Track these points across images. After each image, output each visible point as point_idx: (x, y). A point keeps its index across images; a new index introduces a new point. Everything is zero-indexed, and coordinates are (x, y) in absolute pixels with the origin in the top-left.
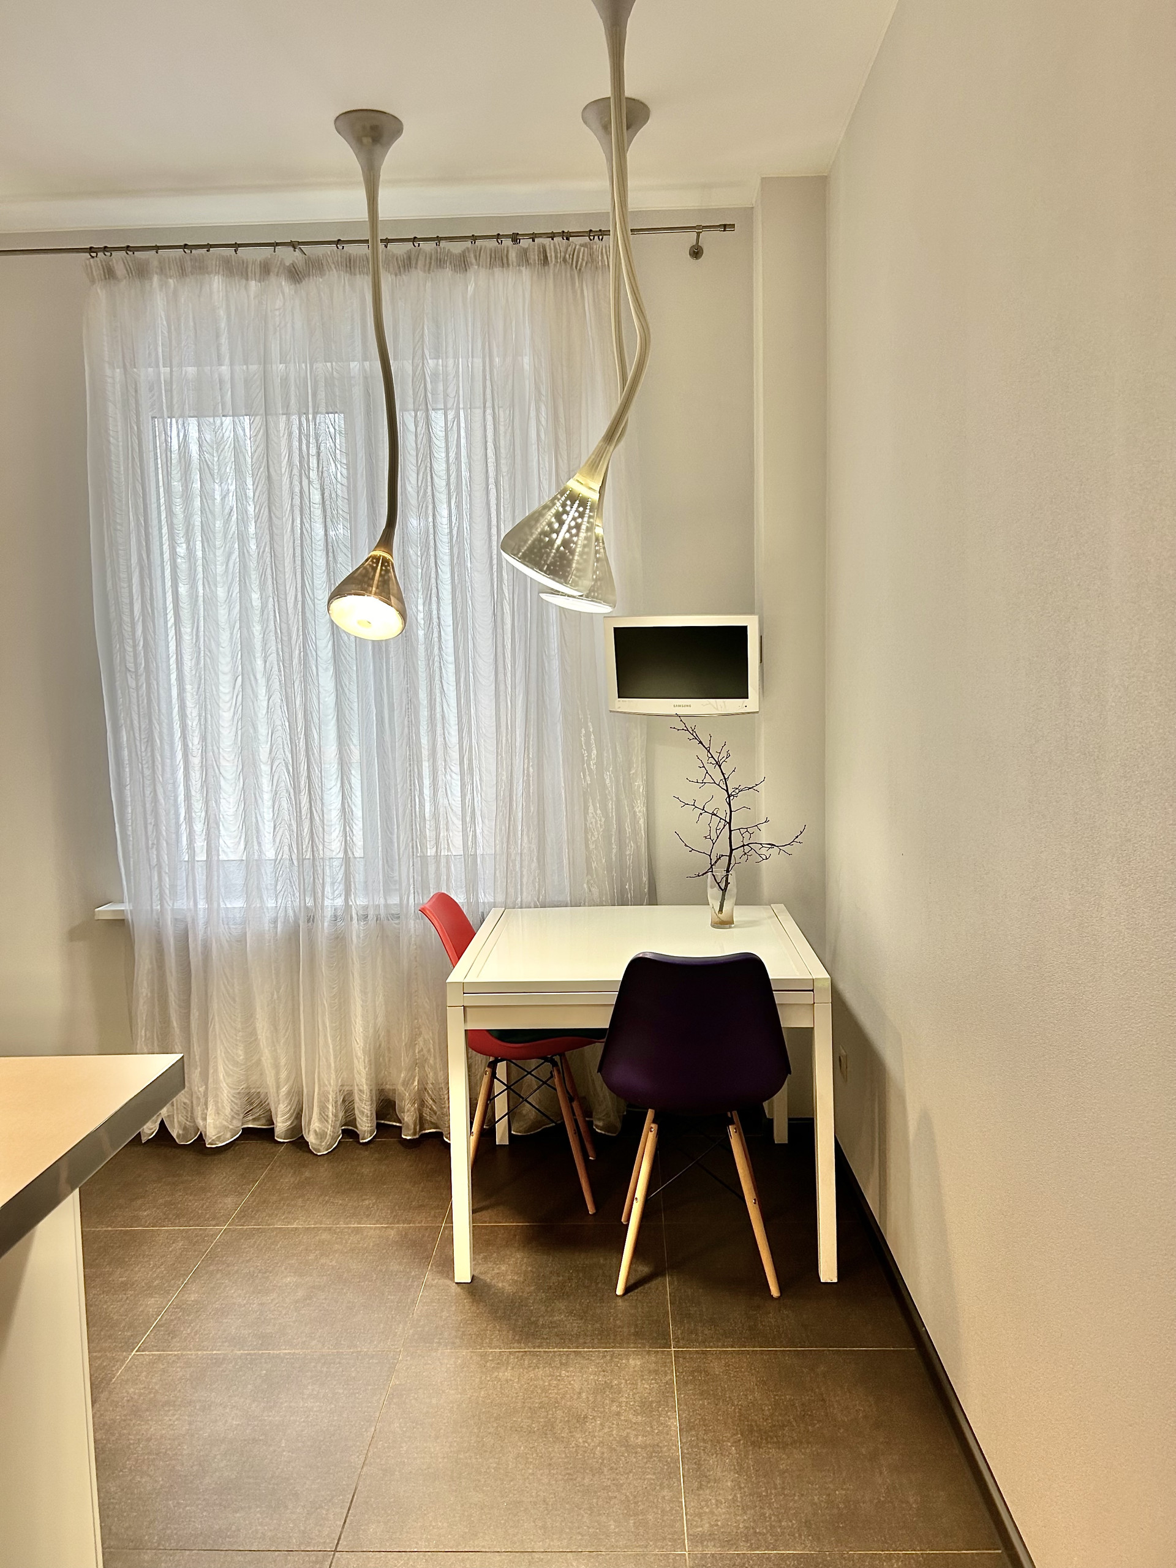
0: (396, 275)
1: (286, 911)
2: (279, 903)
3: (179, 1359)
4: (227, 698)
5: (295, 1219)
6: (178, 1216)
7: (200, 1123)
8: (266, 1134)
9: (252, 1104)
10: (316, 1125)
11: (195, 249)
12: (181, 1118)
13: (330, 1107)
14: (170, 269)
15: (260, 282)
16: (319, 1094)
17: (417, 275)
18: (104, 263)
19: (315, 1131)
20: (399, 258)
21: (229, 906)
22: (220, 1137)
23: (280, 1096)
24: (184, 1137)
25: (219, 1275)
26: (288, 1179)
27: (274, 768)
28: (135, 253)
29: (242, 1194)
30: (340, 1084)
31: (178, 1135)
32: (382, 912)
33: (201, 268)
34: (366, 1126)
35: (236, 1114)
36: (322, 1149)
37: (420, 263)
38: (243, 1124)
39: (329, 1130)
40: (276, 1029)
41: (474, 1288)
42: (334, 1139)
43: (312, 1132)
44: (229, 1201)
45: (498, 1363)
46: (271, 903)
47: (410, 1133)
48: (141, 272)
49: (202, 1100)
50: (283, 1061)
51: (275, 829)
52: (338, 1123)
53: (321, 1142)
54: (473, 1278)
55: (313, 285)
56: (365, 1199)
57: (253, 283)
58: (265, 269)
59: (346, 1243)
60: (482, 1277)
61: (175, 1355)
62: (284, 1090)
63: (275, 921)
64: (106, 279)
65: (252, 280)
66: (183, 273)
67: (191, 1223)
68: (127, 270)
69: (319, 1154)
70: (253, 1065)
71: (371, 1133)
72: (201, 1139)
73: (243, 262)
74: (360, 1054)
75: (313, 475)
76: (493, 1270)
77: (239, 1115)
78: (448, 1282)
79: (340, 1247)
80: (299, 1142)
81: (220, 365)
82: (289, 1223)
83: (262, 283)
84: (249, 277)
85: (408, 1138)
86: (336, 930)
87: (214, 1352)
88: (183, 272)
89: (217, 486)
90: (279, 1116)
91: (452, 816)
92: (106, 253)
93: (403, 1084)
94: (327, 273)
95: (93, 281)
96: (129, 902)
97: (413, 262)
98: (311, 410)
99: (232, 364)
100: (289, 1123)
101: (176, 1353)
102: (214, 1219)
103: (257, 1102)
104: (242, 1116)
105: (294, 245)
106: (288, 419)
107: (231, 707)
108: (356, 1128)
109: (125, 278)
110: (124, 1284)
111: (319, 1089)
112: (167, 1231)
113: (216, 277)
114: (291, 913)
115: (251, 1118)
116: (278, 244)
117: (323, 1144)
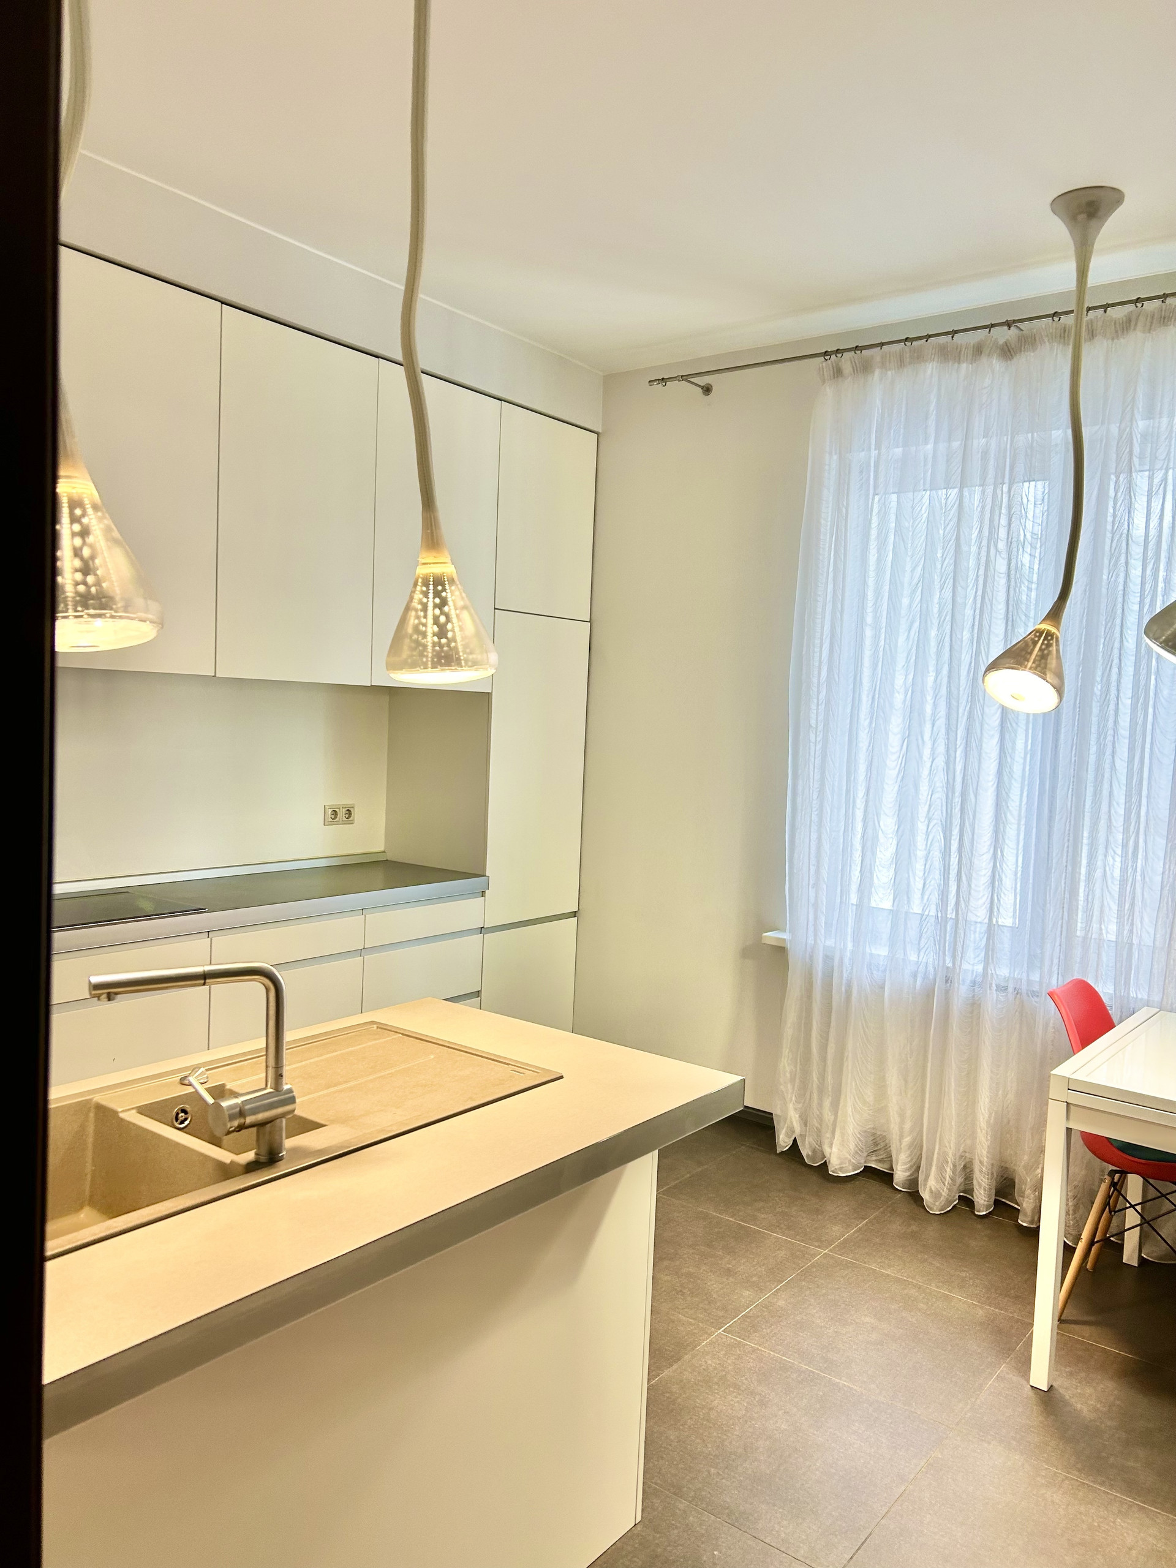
0: (1113, 339)
1: (926, 968)
2: (921, 958)
3: (753, 1351)
4: (894, 757)
5: (889, 1266)
6: (789, 1228)
7: (827, 1150)
8: (886, 1178)
9: (877, 1145)
10: (932, 1183)
11: (916, 340)
12: (811, 1140)
13: (948, 1170)
14: (890, 363)
15: (971, 364)
16: (939, 1154)
17: (1136, 336)
18: (834, 365)
19: (931, 1189)
20: (1117, 322)
21: (874, 951)
22: (843, 1167)
23: (902, 1146)
24: (813, 1158)
25: (808, 1292)
26: (896, 1226)
27: (930, 828)
28: (863, 351)
29: (848, 1226)
30: (962, 1149)
31: (808, 1156)
32: (1024, 987)
33: (919, 358)
34: (982, 1200)
35: (860, 1150)
36: (935, 1208)
37: (1140, 324)
38: (865, 1162)
39: (945, 1192)
40: (906, 1081)
41: (1047, 1398)
42: (949, 1202)
43: (928, 1189)
44: (836, 1229)
45: (1050, 1483)
46: (913, 957)
47: (1027, 1220)
48: (865, 368)
49: (831, 1128)
50: (909, 1113)
51: (924, 886)
52: (955, 1188)
53: (935, 1201)
54: (1051, 1388)
55: (1026, 361)
56: (963, 1271)
57: (964, 365)
58: (978, 350)
59: (932, 1305)
60: (1062, 1391)
61: (752, 1347)
62: (907, 1140)
63: (915, 976)
64: (834, 378)
65: (964, 362)
66: (901, 365)
67: (798, 1237)
68: (853, 368)
69: (931, 1212)
70: (881, 1110)
71: (988, 1207)
72: (825, 1165)
73: (957, 348)
74: (984, 1125)
75: (1001, 545)
76: (1077, 1389)
77: (862, 1152)
78: (1024, 1382)
79: (925, 1307)
80: (914, 1196)
81: (926, 444)
82: (883, 1268)
83: (974, 364)
84: (962, 358)
85: (1025, 1224)
86: (974, 996)
87: (784, 1358)
88: (901, 363)
89: (908, 559)
90: (899, 1164)
91: (1108, 900)
92: (837, 355)
93: (1025, 1167)
94: (1040, 345)
95: (824, 382)
96: (789, 933)
97: (1133, 324)
98: (1007, 480)
99: (936, 442)
100: (908, 1174)
101: (753, 1345)
102: (817, 1241)
103: (882, 1145)
104: (865, 1154)
105: (1008, 324)
106: (983, 492)
107: (896, 766)
108: (973, 1197)
109: (851, 374)
110: (729, 1270)
111: (939, 1149)
112: (776, 1238)
113: (931, 364)
114: (931, 969)
115: (874, 1158)
116: (993, 326)
117: (937, 1204)
